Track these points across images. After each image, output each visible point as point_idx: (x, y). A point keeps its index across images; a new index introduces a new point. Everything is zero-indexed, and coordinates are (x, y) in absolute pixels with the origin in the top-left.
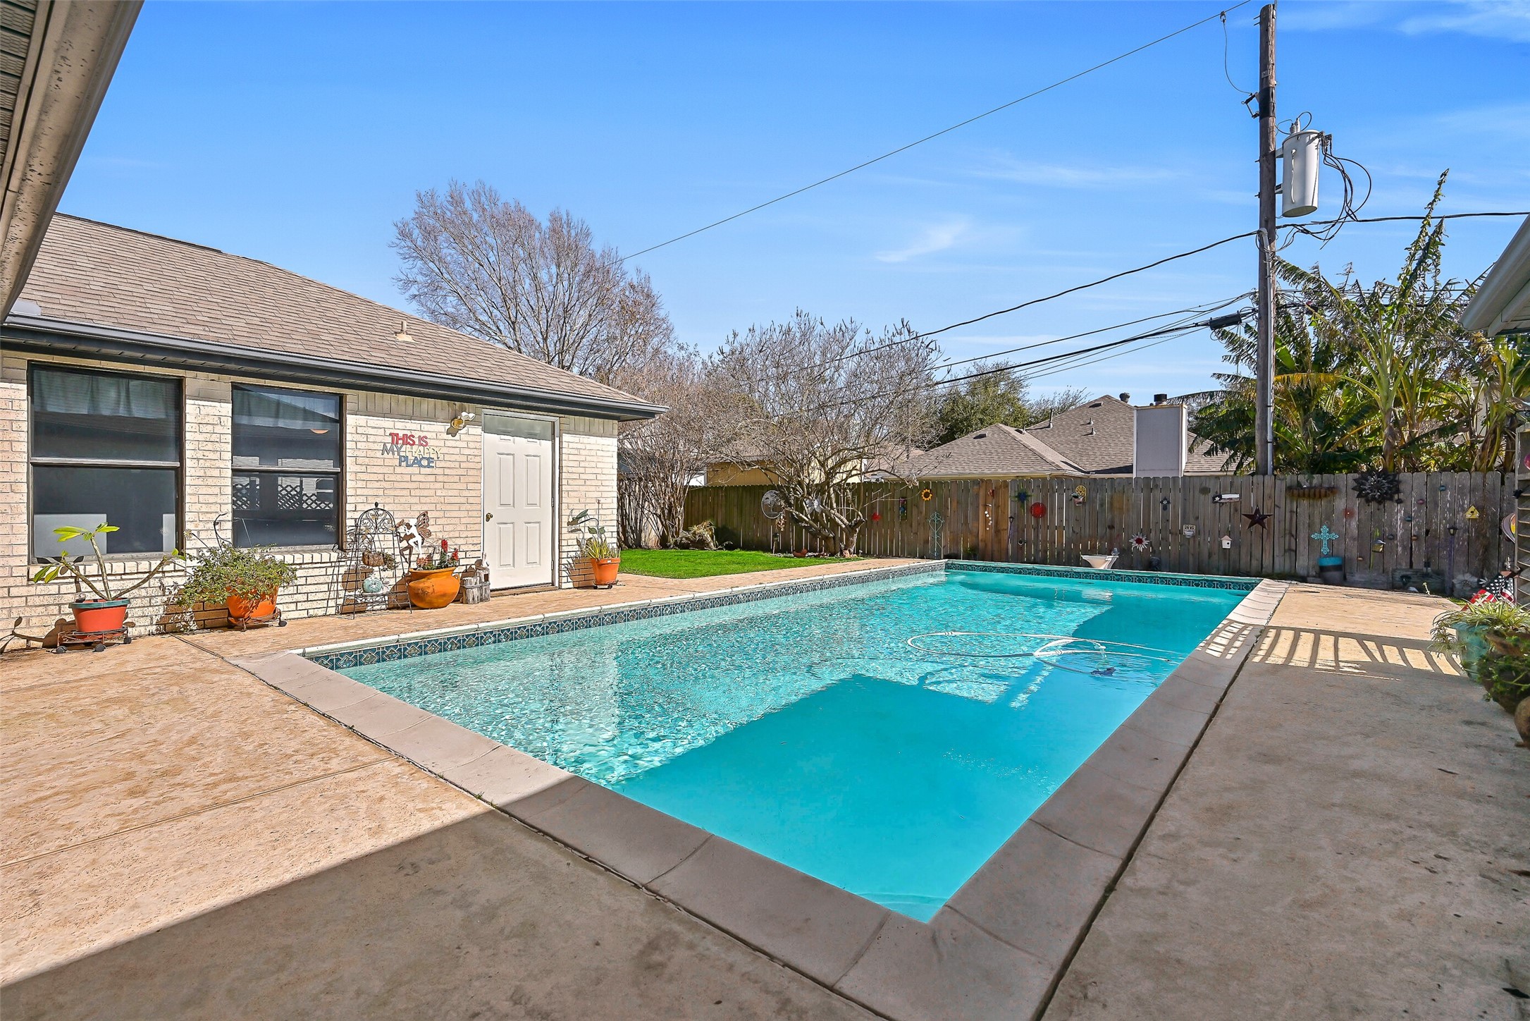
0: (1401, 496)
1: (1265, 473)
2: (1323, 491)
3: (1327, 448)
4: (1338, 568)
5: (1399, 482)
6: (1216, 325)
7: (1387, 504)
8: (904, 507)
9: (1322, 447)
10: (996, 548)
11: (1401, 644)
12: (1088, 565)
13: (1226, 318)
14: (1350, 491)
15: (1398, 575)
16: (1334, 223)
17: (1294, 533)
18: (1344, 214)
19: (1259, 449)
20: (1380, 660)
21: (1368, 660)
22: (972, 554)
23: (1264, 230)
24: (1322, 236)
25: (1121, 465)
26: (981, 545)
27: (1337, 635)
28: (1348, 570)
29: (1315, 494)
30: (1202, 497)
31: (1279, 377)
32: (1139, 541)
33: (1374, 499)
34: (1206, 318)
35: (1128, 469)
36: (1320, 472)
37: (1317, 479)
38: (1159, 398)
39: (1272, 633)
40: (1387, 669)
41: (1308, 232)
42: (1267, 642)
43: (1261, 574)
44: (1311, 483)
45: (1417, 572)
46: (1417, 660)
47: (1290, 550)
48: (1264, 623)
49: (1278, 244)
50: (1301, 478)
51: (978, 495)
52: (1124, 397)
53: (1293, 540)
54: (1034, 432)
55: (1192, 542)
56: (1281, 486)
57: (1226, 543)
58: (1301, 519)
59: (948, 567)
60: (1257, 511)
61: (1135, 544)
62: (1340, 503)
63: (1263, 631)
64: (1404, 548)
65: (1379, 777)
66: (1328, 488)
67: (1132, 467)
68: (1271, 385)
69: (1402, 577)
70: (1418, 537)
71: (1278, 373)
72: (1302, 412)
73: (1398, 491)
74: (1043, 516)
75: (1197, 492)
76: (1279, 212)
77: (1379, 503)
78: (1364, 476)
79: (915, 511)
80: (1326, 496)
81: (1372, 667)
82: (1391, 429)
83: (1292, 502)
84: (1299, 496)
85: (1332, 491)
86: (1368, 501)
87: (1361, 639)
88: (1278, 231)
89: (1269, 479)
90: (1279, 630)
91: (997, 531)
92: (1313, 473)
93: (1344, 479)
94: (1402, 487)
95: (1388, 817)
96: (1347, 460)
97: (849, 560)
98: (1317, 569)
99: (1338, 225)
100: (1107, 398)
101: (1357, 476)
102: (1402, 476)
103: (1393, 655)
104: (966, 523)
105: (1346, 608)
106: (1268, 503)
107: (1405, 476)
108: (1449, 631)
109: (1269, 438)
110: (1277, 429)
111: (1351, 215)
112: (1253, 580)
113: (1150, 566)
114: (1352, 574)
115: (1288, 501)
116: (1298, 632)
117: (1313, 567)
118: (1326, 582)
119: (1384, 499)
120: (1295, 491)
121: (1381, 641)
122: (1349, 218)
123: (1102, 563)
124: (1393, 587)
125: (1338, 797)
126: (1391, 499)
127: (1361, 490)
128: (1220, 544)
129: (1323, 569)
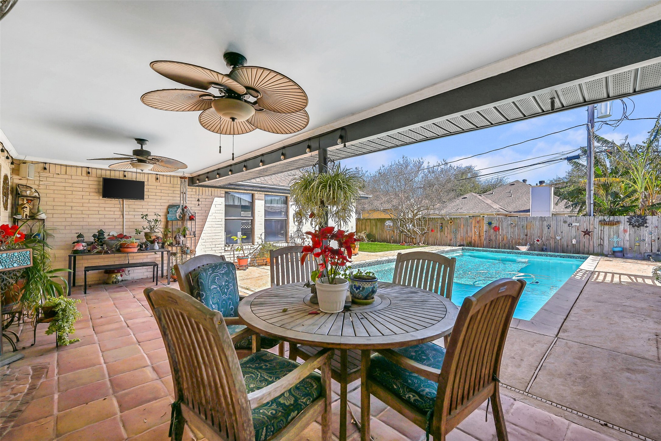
0: (647, 225)
1: (590, 215)
2: (614, 223)
3: (616, 206)
4: (621, 252)
5: (646, 219)
6: (569, 159)
7: (642, 227)
8: (442, 227)
9: (614, 205)
10: (479, 242)
11: (643, 277)
12: (518, 249)
13: (573, 157)
14: (626, 223)
15: (646, 254)
16: (619, 121)
17: (602, 238)
18: (623, 117)
19: (587, 206)
20: (635, 281)
21: (631, 281)
22: (470, 244)
23: (590, 124)
24: (614, 125)
25: (525, 209)
26: (473, 241)
27: (620, 274)
28: (625, 252)
29: (611, 223)
30: (564, 224)
31: (596, 179)
32: (538, 241)
33: (636, 226)
34: (565, 156)
35: (528, 211)
36: (613, 215)
37: (612, 218)
38: (541, 182)
39: (597, 273)
40: (637, 284)
41: (608, 124)
42: (595, 276)
43: (589, 253)
44: (610, 219)
45: (654, 253)
46: (649, 282)
47: (601, 244)
48: (593, 270)
49: (595, 129)
50: (606, 218)
51: (472, 222)
52: (524, 181)
53: (602, 241)
54: (486, 196)
55: (560, 241)
56: (597, 220)
57: (574, 242)
58: (605, 233)
59: (463, 249)
60: (587, 230)
61: (536, 242)
62: (621, 227)
63: (593, 273)
64: (649, 244)
65: (631, 306)
66: (617, 222)
67: (529, 210)
68: (592, 182)
69: (648, 255)
70: (654, 241)
71: (596, 177)
72: (605, 191)
73: (646, 223)
74: (498, 231)
75: (562, 223)
76: (595, 116)
77: (638, 227)
78: (632, 217)
79: (446, 228)
80: (616, 224)
81: (633, 283)
82: (643, 199)
83: (601, 226)
84: (604, 224)
85: (618, 222)
86: (633, 226)
87: (629, 276)
88: (595, 124)
89: (592, 218)
90: (599, 272)
91: (480, 236)
92: (610, 216)
93: (624, 219)
94: (647, 221)
95: (633, 313)
96: (625, 210)
97: (421, 247)
98: (612, 252)
99: (620, 122)
100: (517, 181)
101: (628, 217)
102: (648, 217)
103: (640, 280)
104: (467, 233)
105: (623, 266)
106: (592, 227)
107: (649, 217)
108: (658, 272)
109: (592, 202)
110: (595, 199)
111: (626, 117)
112: (586, 256)
113: (542, 250)
114: (627, 254)
115: (600, 226)
116: (606, 273)
117: (611, 251)
118: (616, 257)
119: (640, 226)
120: (603, 223)
121: (636, 276)
122: (625, 119)
123: (524, 249)
124: (644, 259)
125: (619, 309)
126: (643, 226)
127: (630, 223)
128: (572, 242)
129: (614, 252)
